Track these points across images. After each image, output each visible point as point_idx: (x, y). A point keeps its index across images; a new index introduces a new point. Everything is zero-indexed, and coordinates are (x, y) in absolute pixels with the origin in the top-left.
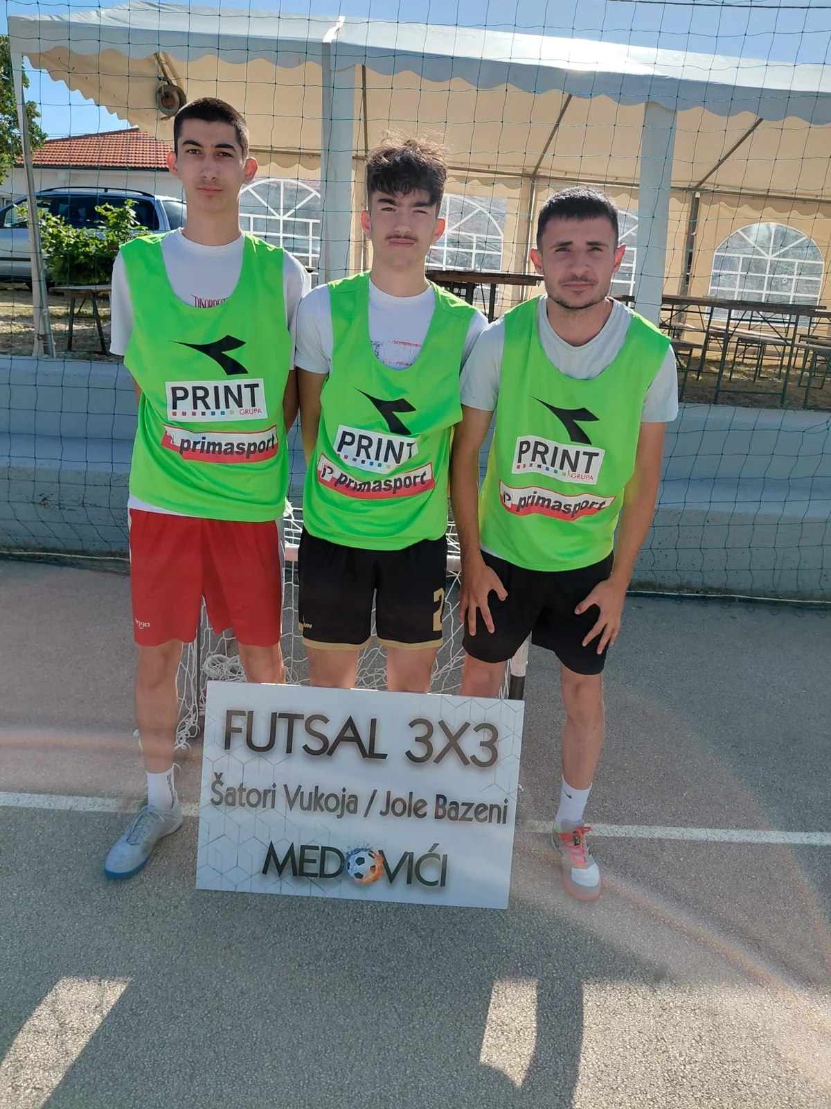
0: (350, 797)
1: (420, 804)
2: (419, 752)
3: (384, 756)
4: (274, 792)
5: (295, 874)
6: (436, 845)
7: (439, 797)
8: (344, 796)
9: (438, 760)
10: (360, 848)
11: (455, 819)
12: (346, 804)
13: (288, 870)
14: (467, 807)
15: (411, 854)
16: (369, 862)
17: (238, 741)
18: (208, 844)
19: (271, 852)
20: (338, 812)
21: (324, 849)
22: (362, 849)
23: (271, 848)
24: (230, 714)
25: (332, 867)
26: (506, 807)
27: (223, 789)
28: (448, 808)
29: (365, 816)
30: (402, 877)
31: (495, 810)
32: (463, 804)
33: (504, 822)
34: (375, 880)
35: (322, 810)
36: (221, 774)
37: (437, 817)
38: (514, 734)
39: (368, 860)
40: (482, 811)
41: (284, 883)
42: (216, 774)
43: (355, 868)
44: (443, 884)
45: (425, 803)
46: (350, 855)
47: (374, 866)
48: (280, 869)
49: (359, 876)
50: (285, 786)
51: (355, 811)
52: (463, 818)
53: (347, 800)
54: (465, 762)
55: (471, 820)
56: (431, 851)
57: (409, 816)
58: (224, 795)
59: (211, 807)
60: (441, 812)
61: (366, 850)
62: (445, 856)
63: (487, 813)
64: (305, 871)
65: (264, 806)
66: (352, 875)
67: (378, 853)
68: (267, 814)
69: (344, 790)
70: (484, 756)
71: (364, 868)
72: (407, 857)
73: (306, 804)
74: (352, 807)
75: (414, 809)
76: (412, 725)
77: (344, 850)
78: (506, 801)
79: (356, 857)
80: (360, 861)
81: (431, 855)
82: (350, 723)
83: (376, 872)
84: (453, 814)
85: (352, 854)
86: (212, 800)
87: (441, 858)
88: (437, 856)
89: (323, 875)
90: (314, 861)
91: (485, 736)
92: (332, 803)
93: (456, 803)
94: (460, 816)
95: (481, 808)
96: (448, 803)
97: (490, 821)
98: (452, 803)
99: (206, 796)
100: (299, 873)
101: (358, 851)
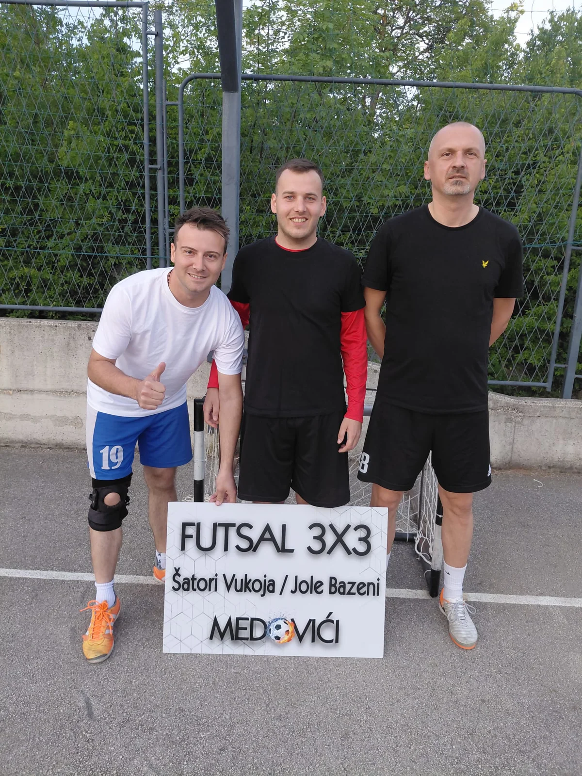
0: (270, 581)
1: (319, 584)
2: (317, 546)
3: (292, 551)
4: (216, 579)
5: (232, 639)
6: (331, 613)
7: (331, 578)
8: (265, 581)
9: (329, 552)
10: (277, 617)
11: (344, 593)
12: (268, 587)
13: (228, 636)
14: (351, 585)
15: (314, 621)
16: (284, 627)
17: (191, 544)
18: (171, 619)
19: (216, 623)
20: (262, 592)
21: (253, 620)
22: (279, 619)
23: (215, 620)
24: (185, 525)
25: (258, 633)
26: (378, 584)
27: (180, 579)
28: (338, 587)
29: (281, 594)
30: (308, 637)
31: (371, 587)
32: (349, 583)
33: (378, 595)
34: (289, 640)
35: (250, 591)
36: (179, 568)
37: (331, 593)
38: (382, 531)
39: (283, 626)
40: (362, 588)
41: (224, 645)
42: (175, 568)
43: (274, 633)
44: (337, 641)
45: (322, 584)
46: (271, 624)
47: (288, 631)
48: (222, 635)
49: (278, 638)
50: (224, 575)
51: (273, 591)
52: (349, 593)
53: (267, 584)
54: (349, 553)
55: (354, 594)
56: (328, 616)
57: (311, 593)
58: (181, 584)
59: (173, 593)
60: (333, 589)
61: (282, 619)
62: (338, 622)
63: (365, 589)
64: (240, 636)
65: (210, 590)
66: (273, 637)
67: (290, 621)
68: (210, 596)
69: (265, 576)
70: (362, 548)
71: (280, 633)
72: (312, 622)
73: (239, 588)
74: (271, 588)
75: (315, 587)
76: (311, 527)
77: (266, 620)
78: (378, 580)
79: (275, 624)
80: (278, 627)
81: (328, 621)
82: (268, 528)
83: (290, 635)
85: (272, 622)
86: (173, 588)
87: (335, 622)
88: (332, 621)
89: (252, 638)
90: (246, 629)
91: (362, 533)
92: (257, 586)
93: (343, 582)
94: (347, 591)
95: (361, 585)
96: (338, 583)
97: (368, 594)
98: (340, 583)
99: (169, 584)
100: (235, 638)
101: (276, 620)
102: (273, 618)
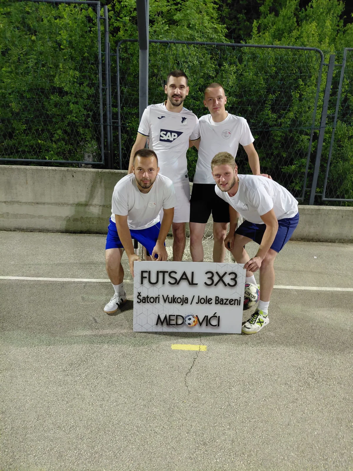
2: (209, 282)
3: (197, 284)
4: (159, 298)
5: (167, 325)
6: (215, 313)
7: (216, 297)
9: (216, 285)
11: (222, 304)
12: (184, 301)
13: (165, 323)
15: (207, 316)
16: (193, 319)
17: (146, 281)
18: (137, 316)
19: (159, 317)
20: (182, 303)
21: (177, 316)
22: (190, 315)
24: (143, 272)
25: (180, 321)
26: (240, 300)
27: (141, 298)
28: (219, 301)
30: (204, 324)
31: (236, 301)
32: (225, 299)
33: (240, 305)
34: (195, 325)
35: (176, 303)
36: (140, 292)
37: (216, 304)
38: (243, 275)
40: (232, 301)
41: (163, 328)
42: (138, 292)
43: (188, 322)
44: (218, 326)
45: (211, 299)
48: (162, 323)
49: (189, 324)
50: (163, 295)
51: (187, 303)
52: (225, 304)
53: (184, 299)
54: (225, 285)
55: (228, 304)
56: (214, 315)
57: (206, 303)
58: (142, 300)
59: (137, 304)
60: (217, 302)
61: (191, 315)
62: (219, 317)
63: (233, 302)
64: (171, 323)
65: (156, 303)
66: (187, 324)
67: (196, 317)
68: (156, 305)
69: (183, 296)
70: (232, 283)
71: (191, 322)
72: (206, 317)
73: (170, 301)
74: (186, 301)
75: (208, 301)
76: (206, 273)
77: (184, 316)
78: (240, 298)
80: (190, 319)
81: (214, 316)
82: (184, 273)
83: (195, 323)
84: (221, 302)
85: (187, 317)
86: (138, 301)
87: (218, 317)
88: (216, 317)
89: (177, 324)
90: (174, 320)
91: (233, 276)
92: (179, 300)
93: (222, 299)
94: (224, 303)
95: (231, 300)
96: (220, 299)
97: (235, 305)
98: (221, 299)
99: (135, 300)
100: (169, 324)
101: (189, 316)
102: (187, 315)
